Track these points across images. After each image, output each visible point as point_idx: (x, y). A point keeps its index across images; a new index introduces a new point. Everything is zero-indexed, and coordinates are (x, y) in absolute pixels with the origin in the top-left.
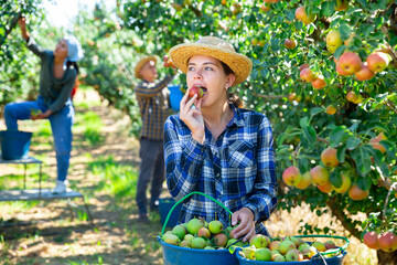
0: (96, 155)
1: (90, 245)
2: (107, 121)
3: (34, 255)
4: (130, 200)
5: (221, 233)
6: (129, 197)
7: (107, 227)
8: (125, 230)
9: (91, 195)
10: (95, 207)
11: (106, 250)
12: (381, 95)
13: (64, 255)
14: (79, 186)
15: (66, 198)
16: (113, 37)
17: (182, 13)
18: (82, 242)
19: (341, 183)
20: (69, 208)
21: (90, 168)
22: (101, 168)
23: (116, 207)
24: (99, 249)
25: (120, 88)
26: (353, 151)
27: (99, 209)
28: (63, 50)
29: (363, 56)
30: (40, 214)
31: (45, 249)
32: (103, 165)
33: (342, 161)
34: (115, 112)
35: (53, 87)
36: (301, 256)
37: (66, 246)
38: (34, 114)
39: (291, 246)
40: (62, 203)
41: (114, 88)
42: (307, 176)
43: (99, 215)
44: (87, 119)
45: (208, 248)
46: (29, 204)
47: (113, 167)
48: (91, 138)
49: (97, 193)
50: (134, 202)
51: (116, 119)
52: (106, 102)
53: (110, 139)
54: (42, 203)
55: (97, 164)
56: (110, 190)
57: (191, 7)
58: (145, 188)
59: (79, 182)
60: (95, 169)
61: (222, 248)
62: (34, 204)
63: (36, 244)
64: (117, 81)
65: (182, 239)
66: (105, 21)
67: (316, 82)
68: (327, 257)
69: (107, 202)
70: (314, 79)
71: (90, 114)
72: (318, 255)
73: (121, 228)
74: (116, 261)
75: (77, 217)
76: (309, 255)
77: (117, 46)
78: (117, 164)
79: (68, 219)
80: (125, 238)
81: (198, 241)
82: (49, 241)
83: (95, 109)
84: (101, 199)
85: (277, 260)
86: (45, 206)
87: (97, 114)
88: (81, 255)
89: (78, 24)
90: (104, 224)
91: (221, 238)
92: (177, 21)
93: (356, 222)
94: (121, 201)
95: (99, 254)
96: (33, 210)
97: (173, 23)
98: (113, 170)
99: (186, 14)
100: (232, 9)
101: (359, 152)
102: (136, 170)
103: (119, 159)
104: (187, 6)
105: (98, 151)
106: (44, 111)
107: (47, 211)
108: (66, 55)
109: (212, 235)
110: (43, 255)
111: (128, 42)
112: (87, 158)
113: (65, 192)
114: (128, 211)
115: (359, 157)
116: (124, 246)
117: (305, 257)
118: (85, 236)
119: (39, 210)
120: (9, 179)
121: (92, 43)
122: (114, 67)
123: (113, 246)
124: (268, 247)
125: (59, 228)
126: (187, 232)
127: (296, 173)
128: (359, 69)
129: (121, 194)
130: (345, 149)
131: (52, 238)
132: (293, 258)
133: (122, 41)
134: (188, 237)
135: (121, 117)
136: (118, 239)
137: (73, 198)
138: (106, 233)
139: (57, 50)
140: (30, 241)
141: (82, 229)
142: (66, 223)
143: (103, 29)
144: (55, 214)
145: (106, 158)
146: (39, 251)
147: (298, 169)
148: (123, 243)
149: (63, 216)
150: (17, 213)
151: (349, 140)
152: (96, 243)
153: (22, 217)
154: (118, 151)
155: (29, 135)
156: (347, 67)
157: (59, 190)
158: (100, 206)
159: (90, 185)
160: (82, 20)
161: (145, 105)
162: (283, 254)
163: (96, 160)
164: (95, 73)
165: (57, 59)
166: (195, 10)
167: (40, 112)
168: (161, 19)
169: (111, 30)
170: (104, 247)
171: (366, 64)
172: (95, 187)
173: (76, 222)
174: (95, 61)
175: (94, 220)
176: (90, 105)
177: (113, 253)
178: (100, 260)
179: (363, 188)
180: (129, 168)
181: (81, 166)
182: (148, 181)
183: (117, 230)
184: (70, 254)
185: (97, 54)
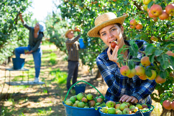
0: (54, 68)
1: (47, 103)
2: (59, 56)
3: (25, 107)
4: (64, 85)
5: (92, 100)
6: (64, 84)
7: (55, 96)
8: (62, 97)
9: (50, 83)
10: (51, 88)
11: (53, 105)
12: (169, 33)
13: (36, 107)
14: (46, 80)
15: (39, 84)
16: (59, 24)
17: (83, 11)
18: (44, 102)
19: (151, 75)
20: (40, 88)
21: (50, 73)
22: (54, 73)
23: (59, 88)
24: (51, 104)
25: (62, 43)
26: (159, 57)
27: (52, 89)
28: (38, 27)
29: (163, 6)
30: (29, 91)
31: (29, 105)
32: (55, 72)
33: (152, 63)
34: (62, 52)
35: (33, 41)
36: (131, 112)
37: (38, 103)
38: (26, 52)
39: (126, 107)
40: (38, 87)
41: (60, 43)
42: (133, 70)
43: (52, 91)
44: (51, 55)
45: (85, 107)
46: (26, 87)
47: (59, 73)
48: (52, 62)
49: (52, 83)
50: (66, 86)
51: (62, 55)
52: (59, 49)
53: (59, 63)
54: (31, 86)
55: (53, 72)
56: (57, 81)
57: (87, 8)
58: (70, 81)
59: (46, 78)
60: (52, 73)
61: (92, 107)
62: (28, 86)
63: (26, 102)
64: (61, 40)
65: (74, 103)
66: (56, 17)
67: (138, 26)
68: (143, 112)
69: (56, 86)
70: (137, 24)
71: (52, 53)
72: (139, 111)
73: (60, 96)
74: (57, 109)
75: (43, 92)
76: (135, 111)
77: (61, 27)
78: (61, 72)
79: (40, 92)
80: (61, 100)
81: (81, 104)
82: (32, 101)
83: (55, 52)
84: (53, 85)
85: (118, 114)
86: (32, 87)
87: (55, 53)
88: (43, 107)
89: (47, 19)
90: (54, 94)
91: (92, 103)
92: (81, 14)
93: (154, 94)
94: (61, 86)
95: (50, 107)
96: (27, 89)
97: (79, 15)
98: (59, 74)
99: (85, 12)
100: (103, 8)
101: (161, 57)
102: (67, 74)
103: (62, 69)
104: (85, 8)
105: (54, 67)
106: (30, 50)
107: (32, 89)
108: (39, 29)
109: (88, 101)
110: (29, 107)
111: (65, 25)
112: (50, 69)
113: (38, 82)
114: (64, 90)
115: (162, 60)
116: (61, 103)
117: (133, 112)
118: (46, 99)
119: (29, 89)
120: (19, 77)
121: (52, 26)
122: (60, 35)
123: (57, 103)
124: (114, 107)
125: (36, 96)
126: (77, 100)
127: (127, 69)
128: (161, 13)
129: (61, 83)
130: (154, 56)
131: (33, 100)
132: (127, 112)
133: (62, 25)
134: (77, 102)
135: (64, 54)
136: (58, 100)
137: (42, 84)
138: (54, 98)
139: (35, 27)
140: (24, 101)
141: (44, 97)
142: (39, 94)
143: (55, 20)
144: (35, 91)
145: (57, 69)
146: (27, 105)
147: (128, 67)
148: (60, 102)
149: (38, 91)
150: (21, 90)
151: (156, 51)
152: (49, 102)
153: (22, 92)
154: (62, 67)
155: (24, 60)
156: (155, 13)
157: (36, 81)
158: (53, 87)
159: (50, 79)
160: (49, 18)
161: (70, 48)
162: (122, 110)
163: (53, 70)
164: (54, 37)
165: (35, 31)
166: (88, 9)
167: (28, 51)
168: (75, 13)
169: (58, 20)
170: (52, 104)
171: (165, 11)
172: (52, 80)
173: (43, 94)
174: (53, 33)
175: (50, 93)
176: (53, 50)
177: (56, 106)
178: (50, 109)
179: (163, 78)
180: (65, 73)
181: (47, 72)
182: (71, 78)
183: (58, 97)
184: (39, 106)
185: (54, 30)
